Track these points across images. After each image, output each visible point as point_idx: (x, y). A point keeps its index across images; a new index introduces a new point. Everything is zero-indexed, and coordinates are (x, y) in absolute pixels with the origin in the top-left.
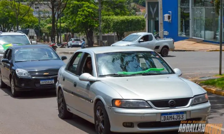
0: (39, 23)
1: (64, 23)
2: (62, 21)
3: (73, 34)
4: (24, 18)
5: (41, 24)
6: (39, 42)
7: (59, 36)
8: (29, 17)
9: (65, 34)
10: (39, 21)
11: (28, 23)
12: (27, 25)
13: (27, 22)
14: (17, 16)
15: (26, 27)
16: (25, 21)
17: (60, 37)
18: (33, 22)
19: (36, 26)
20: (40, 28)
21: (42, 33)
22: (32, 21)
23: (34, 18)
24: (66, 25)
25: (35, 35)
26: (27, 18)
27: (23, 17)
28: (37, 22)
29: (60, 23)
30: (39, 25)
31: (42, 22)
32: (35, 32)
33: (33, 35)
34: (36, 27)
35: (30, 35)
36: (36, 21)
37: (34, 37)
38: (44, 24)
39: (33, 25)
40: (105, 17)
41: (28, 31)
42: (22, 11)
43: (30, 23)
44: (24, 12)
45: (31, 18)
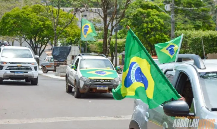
1: (121, 38)
2: (118, 36)
4: (65, 30)
7: (114, 56)
8: (72, 28)
9: (122, 55)
11: (71, 37)
12: (69, 39)
13: (69, 35)
14: (55, 27)
15: (68, 43)
16: (67, 35)
17: (115, 58)
18: (78, 36)
19: (82, 42)
21: (91, 52)
22: (75, 35)
24: (124, 42)
26: (69, 30)
27: (64, 28)
29: (116, 38)
32: (80, 50)
35: (73, 54)
39: (79, 39)
40: (180, 32)
41: (70, 48)
42: (62, 20)
43: (74, 37)
44: (65, 21)
45: (74, 31)
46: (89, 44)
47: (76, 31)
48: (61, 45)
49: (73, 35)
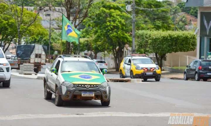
0: (50, 36)
1: (84, 37)
2: (81, 35)
3: (96, 53)
4: (29, 28)
5: (52, 39)
6: (49, 62)
8: (36, 27)
9: (85, 53)
10: (50, 34)
11: (35, 36)
12: (33, 38)
13: (33, 34)
14: (19, 25)
15: (32, 41)
16: (31, 34)
18: (42, 35)
19: (45, 40)
20: (51, 43)
21: (54, 51)
22: (39, 34)
23: (42, 28)
24: (86, 41)
25: (44, 53)
26: (33, 29)
27: (28, 27)
28: (47, 35)
30: (50, 39)
31: (53, 36)
32: (44, 48)
33: (40, 53)
34: (45, 42)
35: (37, 53)
36: (45, 33)
37: (42, 56)
38: (56, 39)
39: (42, 38)
40: (140, 32)
41: (34, 47)
42: (26, 19)
43: (37, 35)
44: (28, 20)
45: (38, 29)
46: (53, 43)
47: (40, 30)
48: (25, 43)
49: (36, 34)
